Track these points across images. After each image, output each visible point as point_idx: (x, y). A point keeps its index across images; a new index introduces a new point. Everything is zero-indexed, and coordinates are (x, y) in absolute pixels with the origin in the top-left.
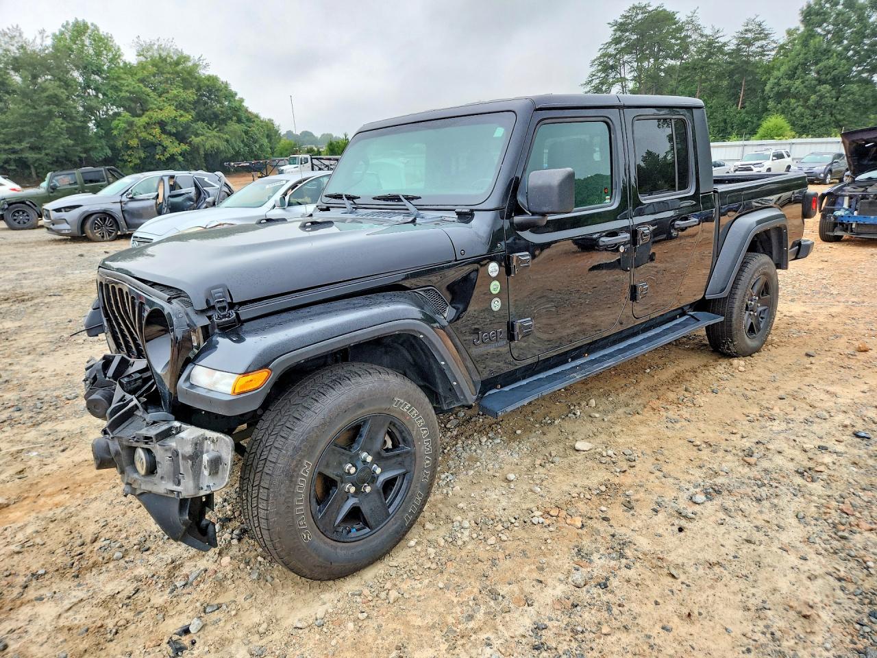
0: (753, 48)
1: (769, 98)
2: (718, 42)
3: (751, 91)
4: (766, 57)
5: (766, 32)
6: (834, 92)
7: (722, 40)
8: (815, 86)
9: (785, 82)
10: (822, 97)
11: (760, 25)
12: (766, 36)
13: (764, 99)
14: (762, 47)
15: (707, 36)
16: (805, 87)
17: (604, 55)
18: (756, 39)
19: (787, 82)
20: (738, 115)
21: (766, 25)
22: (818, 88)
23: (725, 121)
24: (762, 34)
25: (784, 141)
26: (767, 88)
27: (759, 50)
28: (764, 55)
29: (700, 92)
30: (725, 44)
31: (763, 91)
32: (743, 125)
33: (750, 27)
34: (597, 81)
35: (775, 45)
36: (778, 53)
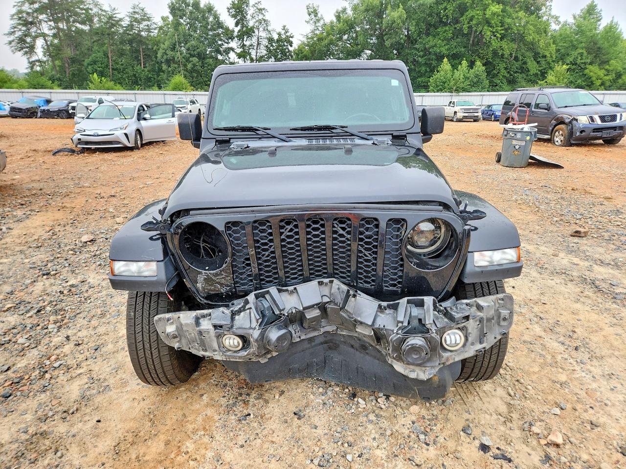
0: (141, 26)
1: (162, 62)
2: (116, 17)
3: (147, 57)
4: (152, 34)
5: (148, 16)
6: (200, 62)
7: (119, 16)
8: (189, 58)
9: (170, 53)
10: (194, 65)
11: (143, 10)
12: (149, 19)
13: (158, 63)
14: (148, 26)
15: (105, 11)
16: (183, 57)
17: (20, 12)
18: (143, 20)
19: (172, 53)
20: (143, 72)
21: (148, 11)
22: (191, 59)
23: (135, 75)
24: (146, 18)
25: (188, 93)
26: (159, 55)
27: (146, 27)
28: (151, 32)
29: (111, 52)
30: (121, 20)
31: (156, 57)
32: (149, 79)
33: (137, 10)
34: (20, 33)
35: (156, 26)
36: (159, 31)
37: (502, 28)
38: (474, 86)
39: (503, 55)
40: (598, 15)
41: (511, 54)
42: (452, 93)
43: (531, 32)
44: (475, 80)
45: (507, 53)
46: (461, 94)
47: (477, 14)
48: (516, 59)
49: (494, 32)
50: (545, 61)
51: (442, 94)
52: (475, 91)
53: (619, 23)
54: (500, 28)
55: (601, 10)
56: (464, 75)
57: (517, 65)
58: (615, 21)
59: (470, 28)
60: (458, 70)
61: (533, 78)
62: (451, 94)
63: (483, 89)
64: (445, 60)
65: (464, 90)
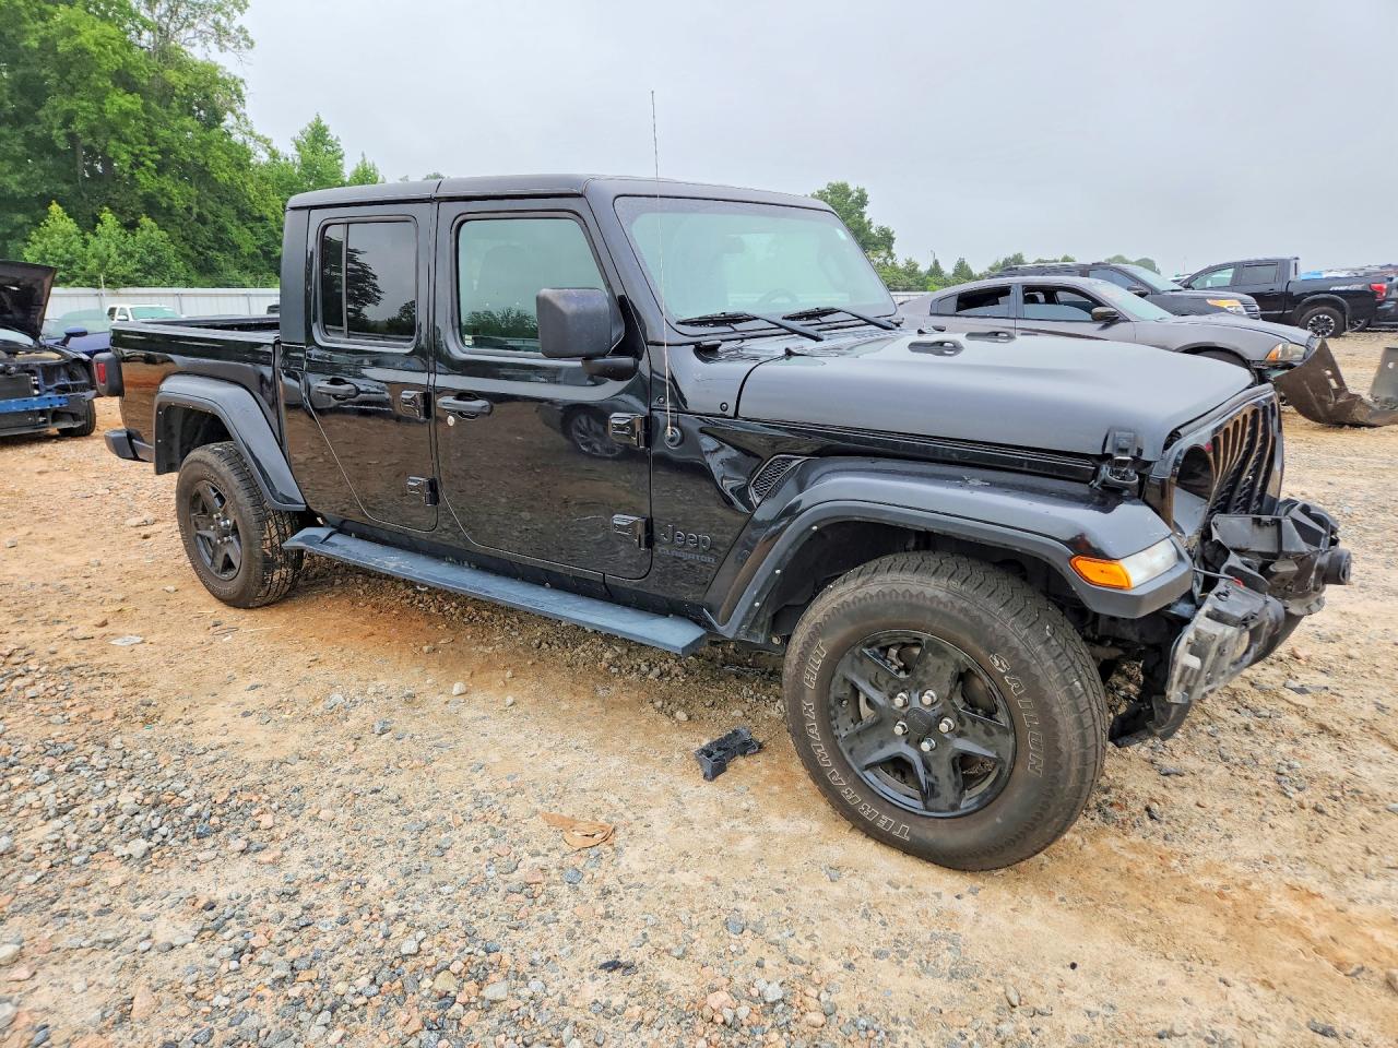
37: (155, 148)
38: (151, 272)
39: (169, 209)
40: (336, 147)
41: (189, 209)
42: (98, 287)
43: (223, 164)
44: (151, 260)
45: (179, 204)
46: (122, 290)
47: (84, 109)
48: (201, 219)
49: (137, 156)
50: (263, 228)
51: (71, 290)
52: (157, 285)
53: (376, 166)
54: (148, 149)
55: (338, 139)
56: (117, 247)
57: (207, 232)
58: (369, 161)
59: (71, 137)
60: (96, 235)
61: (248, 262)
62: (96, 291)
63: (174, 281)
64: (55, 208)
65: (129, 282)
